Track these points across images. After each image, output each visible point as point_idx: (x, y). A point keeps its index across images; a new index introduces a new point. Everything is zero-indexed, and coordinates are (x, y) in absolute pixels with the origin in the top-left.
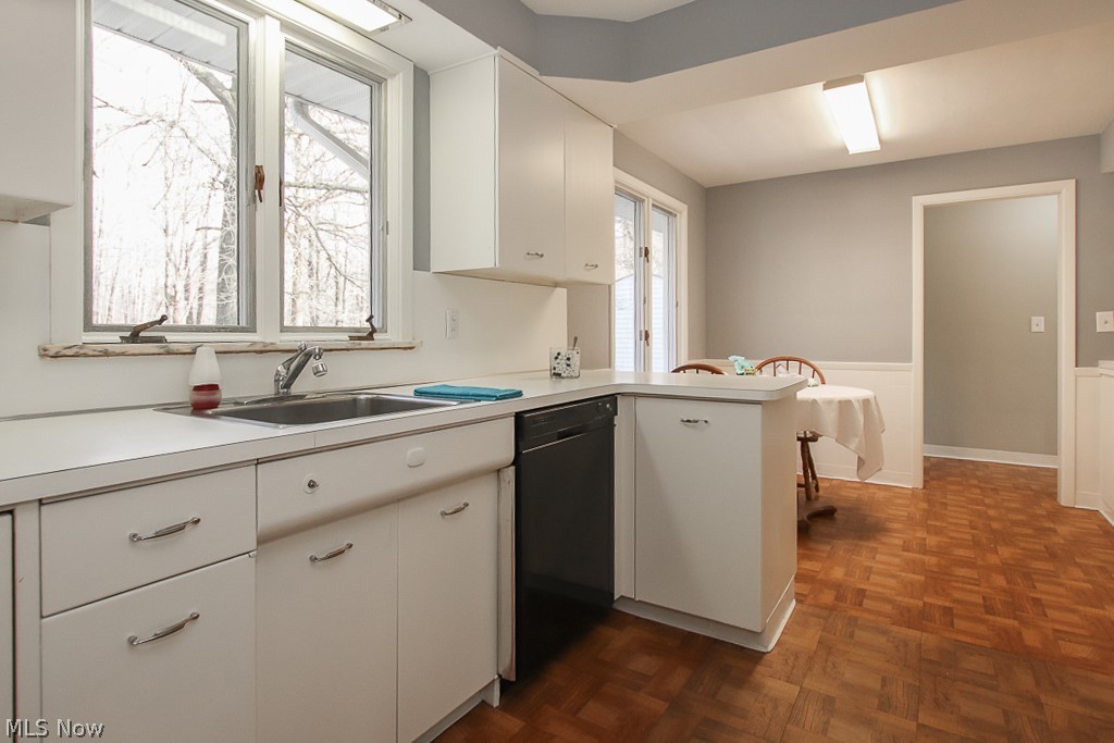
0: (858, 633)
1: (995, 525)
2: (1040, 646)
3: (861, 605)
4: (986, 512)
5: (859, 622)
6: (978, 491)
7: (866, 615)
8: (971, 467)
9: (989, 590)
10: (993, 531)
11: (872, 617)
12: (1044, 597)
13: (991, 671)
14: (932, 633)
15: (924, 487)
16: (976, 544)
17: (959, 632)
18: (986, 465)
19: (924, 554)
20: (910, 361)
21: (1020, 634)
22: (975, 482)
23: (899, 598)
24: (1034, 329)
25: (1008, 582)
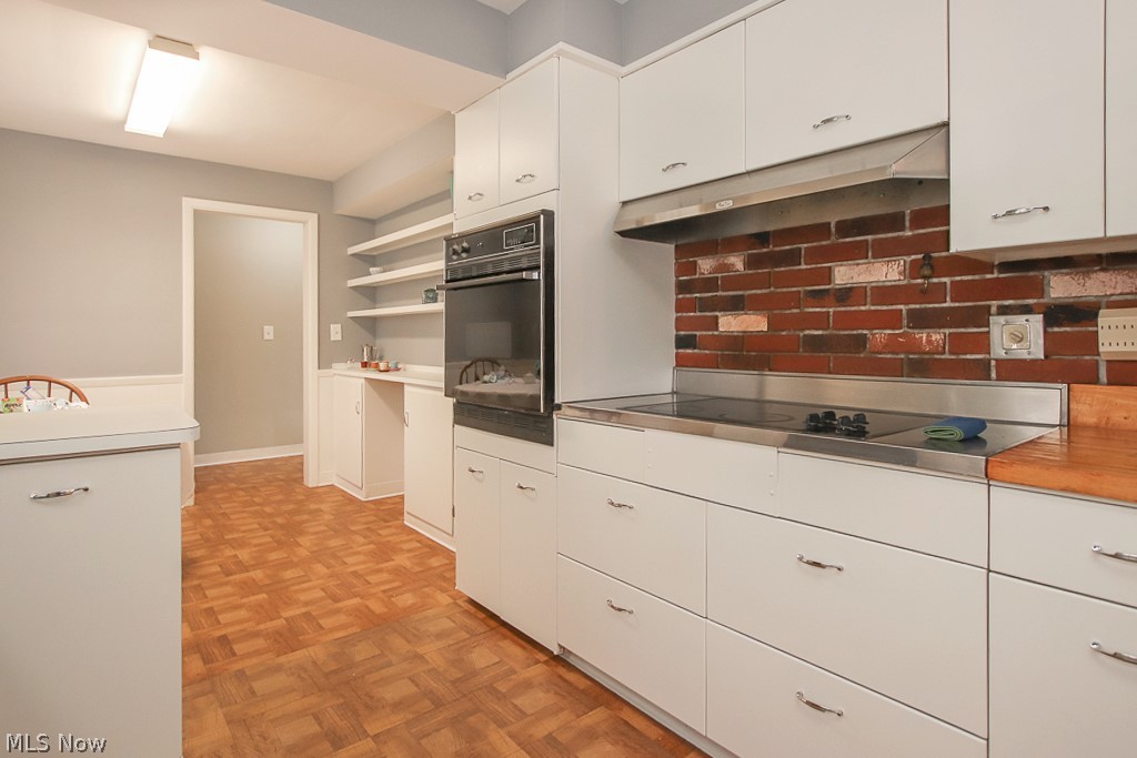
0: (256, 685)
1: (280, 520)
2: (386, 610)
3: (234, 654)
4: (263, 511)
5: (248, 673)
6: (241, 493)
7: (247, 663)
8: (219, 471)
9: (320, 581)
10: (282, 527)
11: (255, 660)
12: (357, 568)
13: (377, 652)
14: (313, 645)
15: (196, 504)
16: (280, 544)
17: (332, 630)
18: (229, 466)
19: (247, 571)
20: (181, 372)
21: (367, 607)
22: (233, 485)
23: (262, 627)
24: (266, 337)
25: (328, 568)
